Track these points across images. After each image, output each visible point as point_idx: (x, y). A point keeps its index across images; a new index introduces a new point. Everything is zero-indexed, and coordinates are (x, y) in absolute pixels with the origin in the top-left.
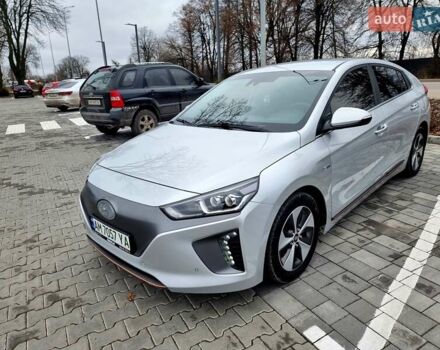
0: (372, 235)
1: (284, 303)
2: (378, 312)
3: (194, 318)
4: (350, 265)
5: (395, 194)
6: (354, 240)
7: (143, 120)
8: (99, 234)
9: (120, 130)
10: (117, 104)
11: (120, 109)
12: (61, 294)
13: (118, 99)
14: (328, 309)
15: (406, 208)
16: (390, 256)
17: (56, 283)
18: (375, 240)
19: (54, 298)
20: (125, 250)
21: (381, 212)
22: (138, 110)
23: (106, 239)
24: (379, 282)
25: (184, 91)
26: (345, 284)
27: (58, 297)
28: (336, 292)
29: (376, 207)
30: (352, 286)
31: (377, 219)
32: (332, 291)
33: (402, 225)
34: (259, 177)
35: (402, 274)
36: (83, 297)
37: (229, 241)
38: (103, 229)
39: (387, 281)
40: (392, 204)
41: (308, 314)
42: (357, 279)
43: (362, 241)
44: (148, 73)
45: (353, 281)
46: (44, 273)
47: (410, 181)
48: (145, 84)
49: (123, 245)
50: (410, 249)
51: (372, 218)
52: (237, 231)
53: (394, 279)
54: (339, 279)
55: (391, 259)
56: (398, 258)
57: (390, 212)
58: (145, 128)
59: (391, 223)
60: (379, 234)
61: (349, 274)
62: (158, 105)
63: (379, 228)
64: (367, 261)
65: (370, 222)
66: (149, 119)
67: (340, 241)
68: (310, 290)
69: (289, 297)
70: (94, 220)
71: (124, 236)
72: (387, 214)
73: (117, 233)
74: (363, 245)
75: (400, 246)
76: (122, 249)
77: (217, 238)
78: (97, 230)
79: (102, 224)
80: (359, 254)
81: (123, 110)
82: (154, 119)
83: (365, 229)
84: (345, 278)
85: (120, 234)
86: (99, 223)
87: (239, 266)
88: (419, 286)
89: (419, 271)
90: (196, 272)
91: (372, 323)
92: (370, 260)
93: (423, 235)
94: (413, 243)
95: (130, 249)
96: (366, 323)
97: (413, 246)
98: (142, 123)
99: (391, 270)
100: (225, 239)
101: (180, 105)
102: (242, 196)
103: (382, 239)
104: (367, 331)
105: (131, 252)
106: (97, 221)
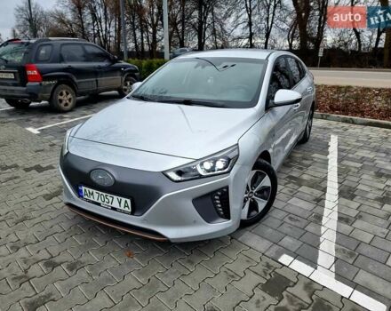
0: (296, 187)
1: (255, 241)
2: (321, 239)
3: (191, 262)
4: (291, 209)
5: (300, 155)
6: (285, 190)
7: (61, 94)
8: (89, 201)
9: (32, 104)
10: (34, 78)
11: (38, 83)
12: (57, 260)
13: (35, 72)
14: (287, 241)
15: (310, 165)
16: (314, 200)
18: (300, 189)
19: (51, 264)
20: (124, 212)
21: (295, 169)
22: (56, 86)
23: (99, 204)
24: (314, 219)
25: (100, 68)
26: (293, 223)
27: (55, 263)
28: (289, 230)
29: (291, 166)
30: (297, 224)
31: (294, 174)
32: (285, 229)
33: (313, 178)
34: (238, 144)
35: (326, 212)
36: (81, 259)
37: (220, 196)
38: (96, 195)
39: (319, 218)
40: (300, 163)
41: (276, 247)
42: (299, 218)
43: (292, 192)
44: (63, 48)
45: (297, 220)
46: (26, 244)
47: (305, 145)
48: (61, 60)
49: (122, 208)
50: (324, 194)
51: (291, 174)
52: (227, 188)
53: (323, 215)
54: (287, 220)
55: (315, 202)
56: (320, 201)
57: (301, 169)
58: (64, 102)
59: (305, 177)
60: (301, 186)
61: (293, 216)
62: (76, 81)
63: (299, 182)
64: (300, 205)
65: (291, 178)
66: (67, 94)
68: (270, 230)
69: (257, 237)
70: (83, 188)
71: (124, 200)
72: (300, 171)
73: (115, 197)
74: (293, 194)
75: (317, 193)
76: (121, 211)
77: (211, 194)
78: (86, 197)
79: (95, 191)
80: (293, 201)
81: (41, 84)
82: (72, 94)
83: (289, 182)
84: (290, 218)
85: (119, 198)
86: (91, 190)
87: (227, 216)
88: (340, 219)
89: (336, 209)
90: (195, 223)
91: (321, 247)
92: (302, 204)
93: (329, 184)
94: (325, 190)
95: (130, 211)
96: (317, 247)
97: (326, 192)
98: (60, 97)
99: (318, 210)
100: (217, 195)
101: (97, 81)
102: (229, 160)
103: (304, 189)
104: (320, 252)
105: (132, 213)
106: (87, 189)
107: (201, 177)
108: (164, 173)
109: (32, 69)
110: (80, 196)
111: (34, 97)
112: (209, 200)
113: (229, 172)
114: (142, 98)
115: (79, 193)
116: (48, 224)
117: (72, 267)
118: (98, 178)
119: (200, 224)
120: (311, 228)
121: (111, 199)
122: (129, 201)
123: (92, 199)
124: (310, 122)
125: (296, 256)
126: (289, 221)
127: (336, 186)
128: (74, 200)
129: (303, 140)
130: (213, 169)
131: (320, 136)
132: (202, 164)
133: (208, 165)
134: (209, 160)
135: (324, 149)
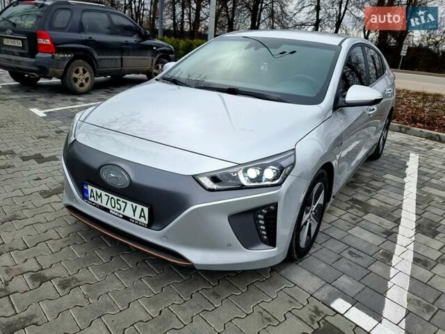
0: (361, 213)
1: (303, 278)
2: (390, 284)
4: (351, 241)
5: (368, 175)
6: (346, 217)
8: (96, 205)
10: (46, 49)
11: (50, 55)
12: (47, 273)
13: (48, 42)
14: (344, 282)
15: (381, 188)
16: (383, 233)
17: (34, 260)
18: (364, 217)
19: (39, 278)
20: (138, 223)
21: (361, 191)
22: (72, 60)
23: (107, 210)
24: (382, 257)
25: (127, 44)
26: (353, 259)
28: (348, 267)
29: (356, 187)
30: (358, 260)
31: (360, 198)
32: (343, 265)
33: (383, 204)
34: (294, 149)
35: (398, 250)
36: (78, 276)
37: (265, 215)
38: (105, 199)
39: (388, 256)
40: (368, 184)
41: (328, 288)
42: (362, 254)
43: (354, 219)
44: (85, 15)
45: (359, 256)
47: (375, 163)
48: (81, 29)
49: (137, 217)
50: (398, 226)
51: (355, 197)
52: (276, 205)
53: (393, 254)
54: (346, 254)
55: (386, 236)
56: (391, 235)
57: (369, 192)
59: (373, 202)
60: (366, 213)
61: (353, 250)
62: (97, 57)
63: (366, 208)
64: (364, 237)
65: (355, 201)
66: (84, 72)
67: (334, 218)
68: (323, 265)
69: (306, 272)
70: (90, 188)
71: (139, 207)
72: (367, 194)
73: (129, 203)
74: (356, 222)
75: (388, 224)
76: (135, 222)
77: (254, 212)
78: (92, 199)
79: (103, 193)
80: (356, 231)
81: (53, 57)
82: (90, 73)
83: (352, 207)
84: (351, 253)
85: (134, 205)
86: (99, 191)
87: (272, 242)
88: (416, 260)
89: (411, 247)
90: (228, 247)
91: (389, 294)
92: (367, 236)
93: (404, 214)
94: (398, 221)
95: (146, 222)
96: (383, 294)
97: (399, 224)
98: (75, 75)
99: (388, 245)
100: (262, 213)
101: (122, 59)
102: (282, 169)
103: (371, 217)
104: (387, 301)
105: (149, 226)
106: (94, 189)
107: (242, 187)
108: (195, 177)
109: (45, 37)
110: (85, 198)
111: (44, 72)
112: (250, 218)
113: (279, 185)
114: (175, 82)
115: (83, 193)
116: (42, 228)
117: (65, 285)
118: (109, 176)
119: (236, 249)
120: (377, 268)
121: (123, 205)
122: (146, 210)
123: (99, 202)
124: (384, 135)
125: (355, 302)
126: (348, 256)
127: (414, 218)
128: (77, 201)
129: (375, 155)
130: (259, 179)
131: (396, 153)
132: (245, 171)
133: (253, 173)
134: (255, 167)
135: (401, 170)
